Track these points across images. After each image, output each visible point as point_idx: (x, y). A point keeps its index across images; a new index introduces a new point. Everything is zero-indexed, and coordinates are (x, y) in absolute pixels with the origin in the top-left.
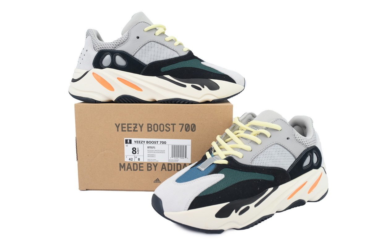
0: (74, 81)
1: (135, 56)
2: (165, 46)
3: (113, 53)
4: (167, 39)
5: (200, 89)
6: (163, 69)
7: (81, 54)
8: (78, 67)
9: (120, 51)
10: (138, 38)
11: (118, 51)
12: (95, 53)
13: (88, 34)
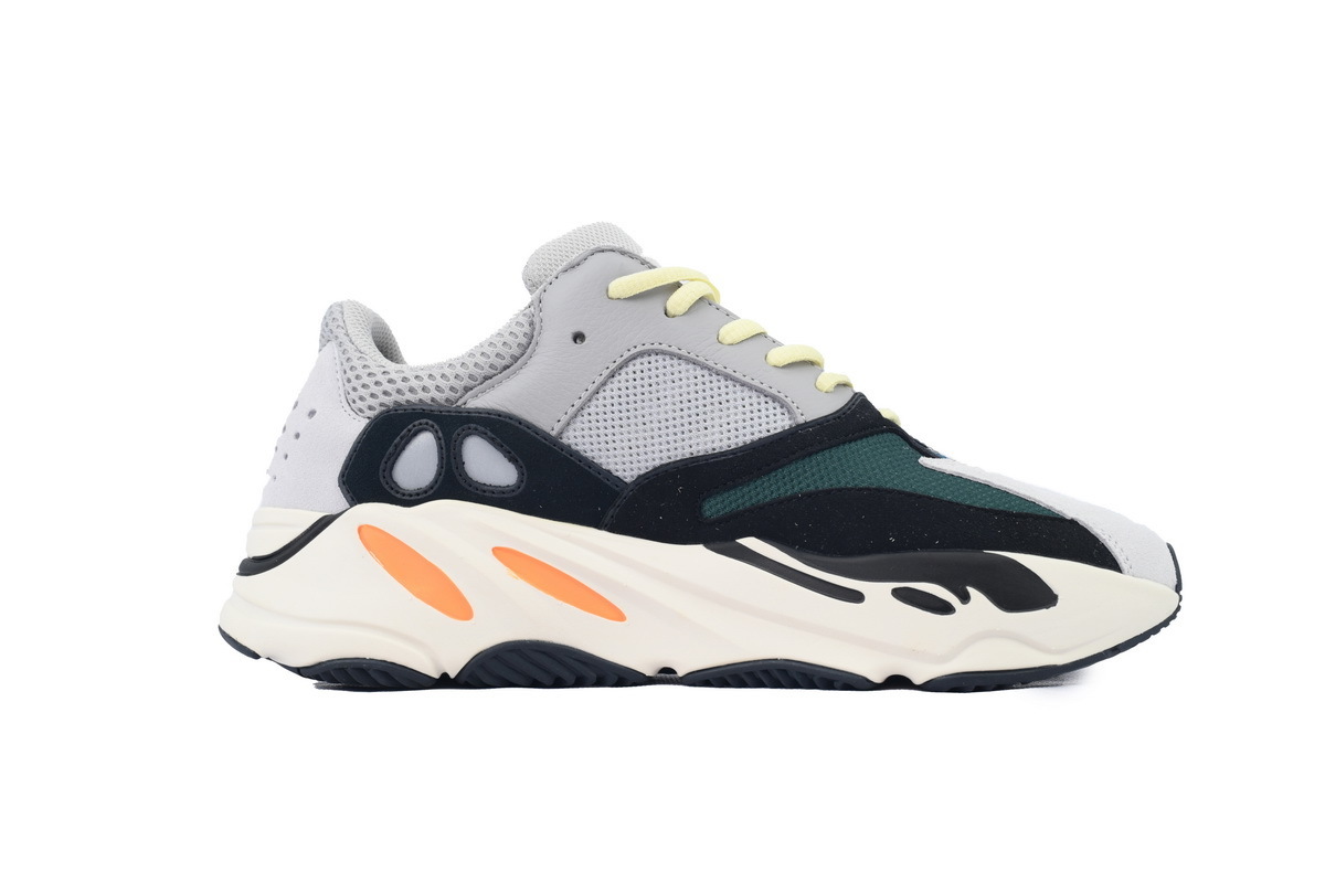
0: (254, 566)
1: (565, 441)
2: (735, 380)
3: (452, 424)
4: (730, 333)
5: (944, 608)
6: (714, 507)
7: (284, 429)
8: (272, 497)
9: (489, 412)
10: (578, 337)
11: (478, 411)
12: (355, 427)
13: (332, 329)
